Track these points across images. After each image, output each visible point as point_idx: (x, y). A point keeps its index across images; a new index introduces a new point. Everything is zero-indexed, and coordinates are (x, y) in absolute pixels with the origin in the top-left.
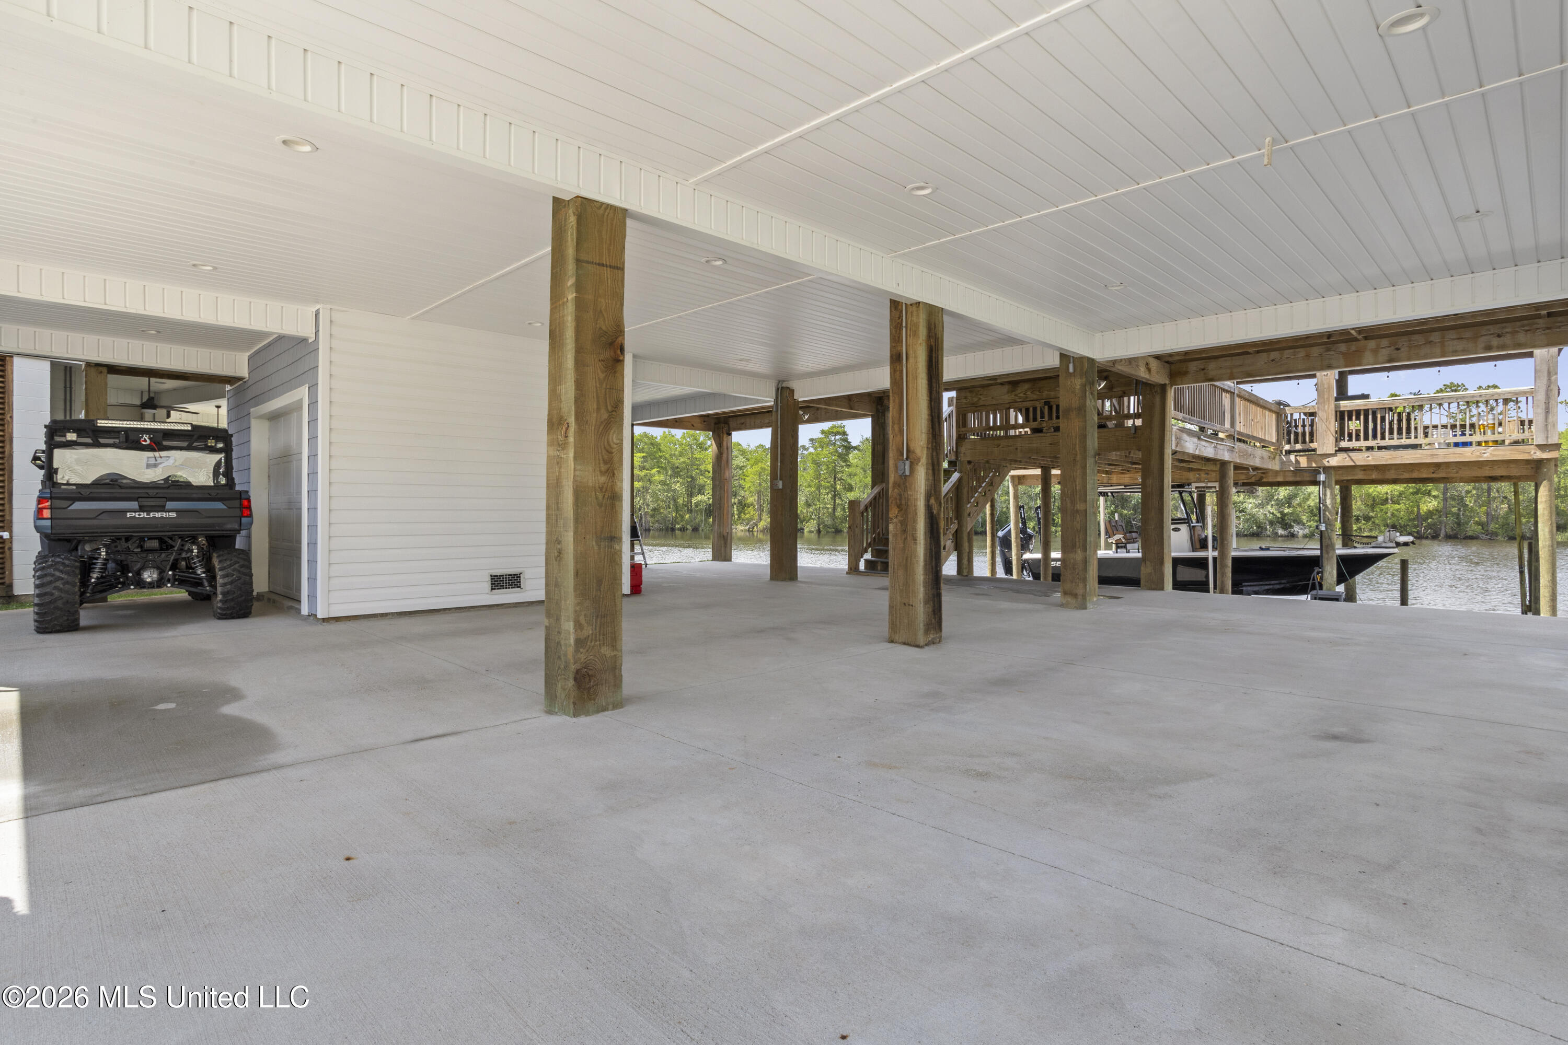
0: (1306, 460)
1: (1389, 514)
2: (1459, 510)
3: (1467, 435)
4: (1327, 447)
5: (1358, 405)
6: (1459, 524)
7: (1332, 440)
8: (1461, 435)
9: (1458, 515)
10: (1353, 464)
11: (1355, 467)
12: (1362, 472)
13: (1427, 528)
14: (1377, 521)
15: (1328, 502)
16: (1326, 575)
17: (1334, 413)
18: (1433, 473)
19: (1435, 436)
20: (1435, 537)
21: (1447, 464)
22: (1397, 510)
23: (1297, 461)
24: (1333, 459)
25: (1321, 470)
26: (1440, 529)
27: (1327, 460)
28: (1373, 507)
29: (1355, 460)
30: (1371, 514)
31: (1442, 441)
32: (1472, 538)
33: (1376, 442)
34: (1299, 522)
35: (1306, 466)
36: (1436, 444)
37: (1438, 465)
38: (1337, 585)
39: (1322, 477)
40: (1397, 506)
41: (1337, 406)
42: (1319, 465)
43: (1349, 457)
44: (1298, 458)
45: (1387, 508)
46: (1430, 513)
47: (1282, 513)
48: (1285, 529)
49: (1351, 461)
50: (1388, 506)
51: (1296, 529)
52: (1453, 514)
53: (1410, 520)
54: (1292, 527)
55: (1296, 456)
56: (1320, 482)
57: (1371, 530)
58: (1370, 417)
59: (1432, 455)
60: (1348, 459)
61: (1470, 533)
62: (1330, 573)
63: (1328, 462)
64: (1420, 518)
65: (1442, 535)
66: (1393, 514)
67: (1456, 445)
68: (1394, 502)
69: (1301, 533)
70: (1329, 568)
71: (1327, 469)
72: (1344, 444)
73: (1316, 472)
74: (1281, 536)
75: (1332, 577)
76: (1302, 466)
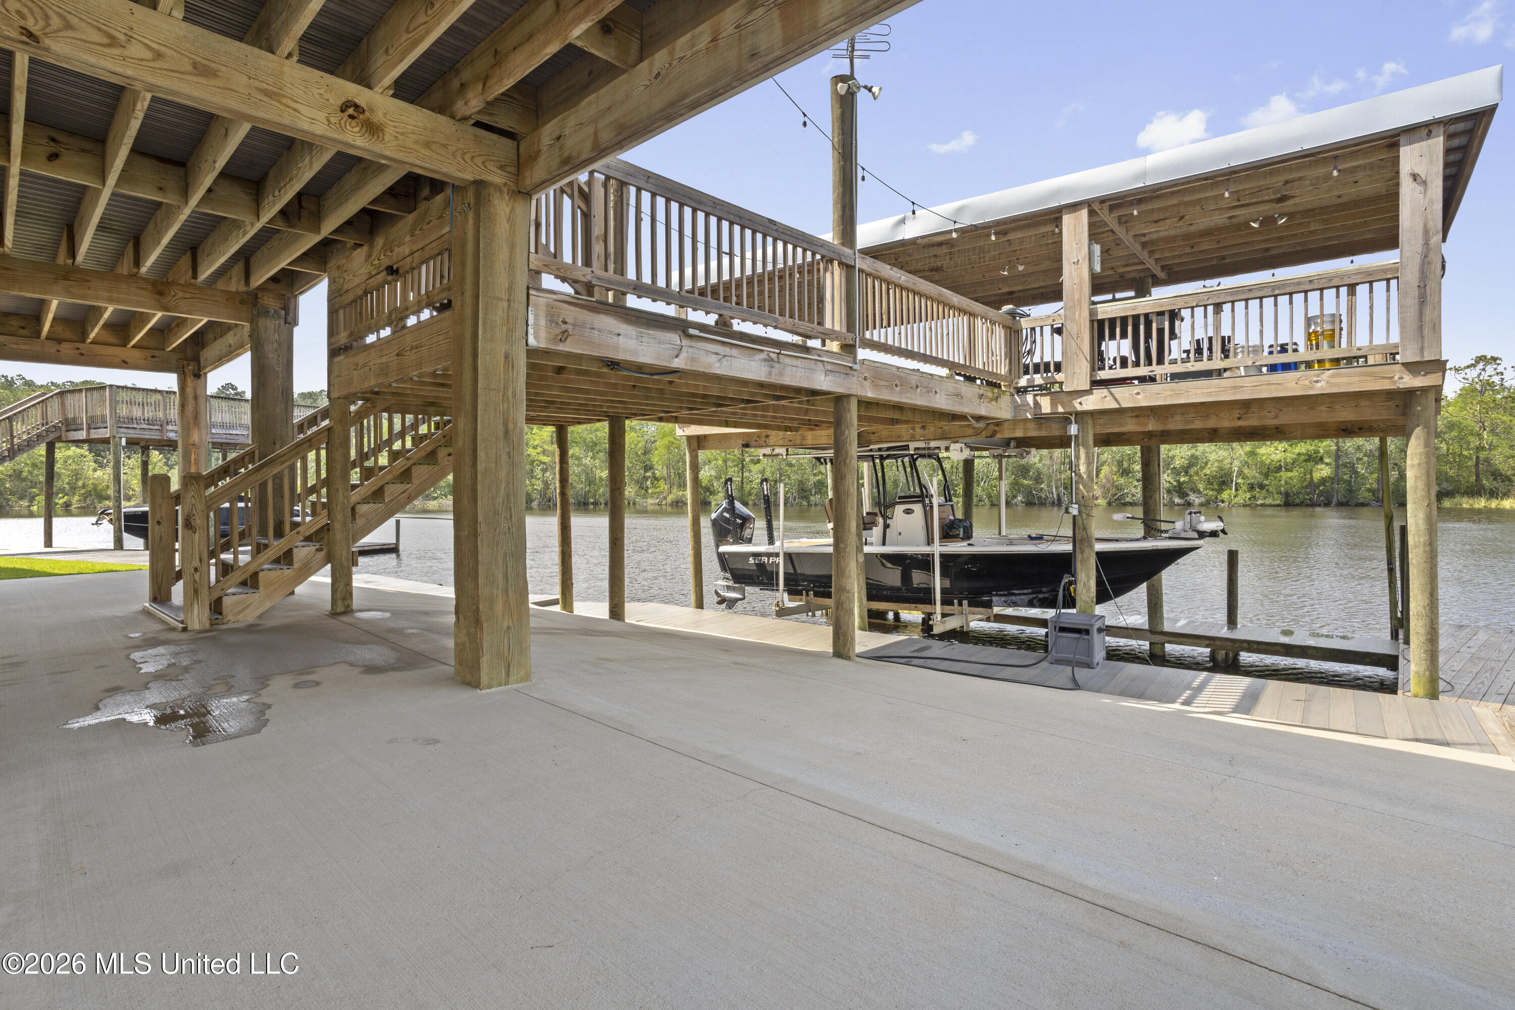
0: (1049, 401)
1: (1283, 482)
2: (1351, 477)
3: (1290, 350)
4: (1078, 379)
5: (1124, 310)
6: (1350, 491)
7: (1085, 366)
8: (1280, 352)
9: (1350, 482)
10: (1117, 406)
11: (1120, 411)
12: (1134, 420)
13: (1319, 496)
14: (1271, 489)
15: (1083, 469)
16: (1080, 587)
17: (1088, 323)
18: (1239, 419)
19: (1240, 356)
20: (1327, 504)
21: (1261, 402)
22: (1291, 478)
23: (1036, 404)
24: (1087, 400)
25: (1073, 418)
26: (1333, 497)
27: (1079, 400)
28: (1266, 476)
29: (1119, 399)
30: (1266, 482)
31: (1250, 364)
32: (1363, 505)
33: (1150, 368)
34: (1196, 491)
35: (1049, 411)
36: (1242, 369)
37: (1246, 405)
38: (1097, 603)
39: (1073, 430)
40: (1290, 474)
41: (1093, 313)
42: (1068, 410)
43: (1112, 394)
44: (1038, 398)
45: (1281, 476)
46: (1323, 481)
47: (1178, 481)
48: (1182, 498)
49: (1115, 402)
50: (1282, 474)
51: (1192, 497)
52: (1345, 481)
53: (1303, 487)
54: (1187, 495)
55: (1035, 395)
56: (1071, 436)
57: (1265, 498)
58: (1142, 327)
59: (1234, 388)
60: (1110, 398)
61: (1361, 501)
62: (1085, 585)
63: (1081, 403)
64: (1312, 485)
65: (1334, 501)
66: (1286, 483)
67: (1273, 368)
68: (1287, 470)
69: (1197, 501)
70: (1083, 575)
71: (1081, 416)
72: (1103, 375)
73: (1065, 420)
74: (1178, 505)
75: (1088, 590)
76: (1043, 412)
